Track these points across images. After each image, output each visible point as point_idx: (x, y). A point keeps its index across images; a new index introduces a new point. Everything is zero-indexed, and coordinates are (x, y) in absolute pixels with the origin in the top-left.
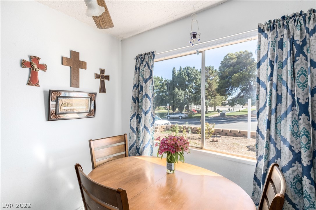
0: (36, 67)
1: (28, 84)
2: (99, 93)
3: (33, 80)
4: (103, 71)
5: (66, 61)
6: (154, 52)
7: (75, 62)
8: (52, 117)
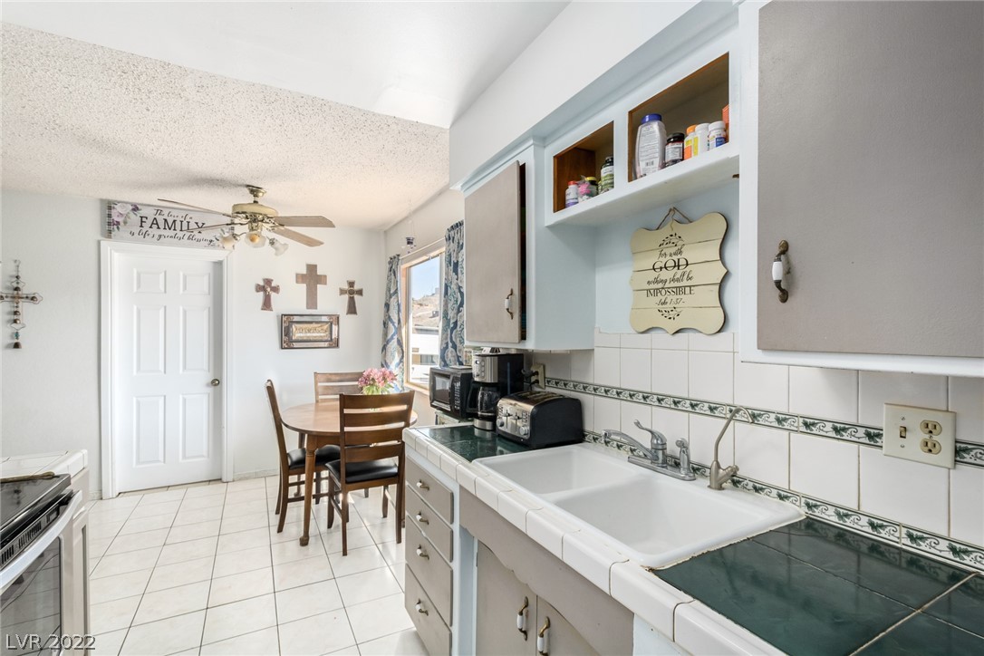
0: (269, 289)
1: (262, 309)
2: (347, 314)
3: (267, 305)
4: (351, 284)
5: (300, 278)
6: (398, 255)
7: (312, 278)
8: (285, 345)
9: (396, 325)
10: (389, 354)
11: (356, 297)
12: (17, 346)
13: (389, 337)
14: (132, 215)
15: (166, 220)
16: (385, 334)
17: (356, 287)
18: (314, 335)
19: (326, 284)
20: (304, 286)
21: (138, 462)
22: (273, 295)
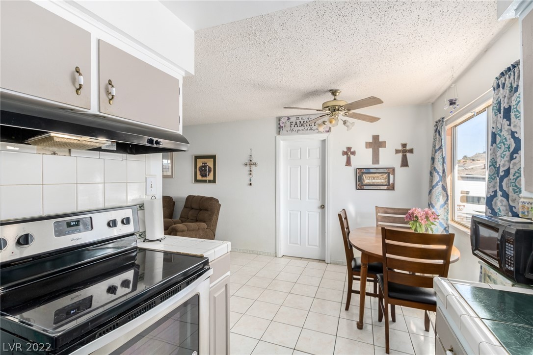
0: (349, 153)
1: (346, 166)
2: (401, 167)
3: (348, 163)
4: (404, 146)
5: (368, 145)
6: (443, 118)
7: (376, 144)
8: (359, 187)
9: (441, 174)
10: (434, 197)
11: (408, 155)
12: (250, 184)
13: (434, 183)
14: (287, 122)
15: (300, 122)
16: (431, 181)
17: (408, 148)
18: (377, 181)
19: (385, 147)
20: (371, 150)
21: (290, 243)
22: (352, 156)
